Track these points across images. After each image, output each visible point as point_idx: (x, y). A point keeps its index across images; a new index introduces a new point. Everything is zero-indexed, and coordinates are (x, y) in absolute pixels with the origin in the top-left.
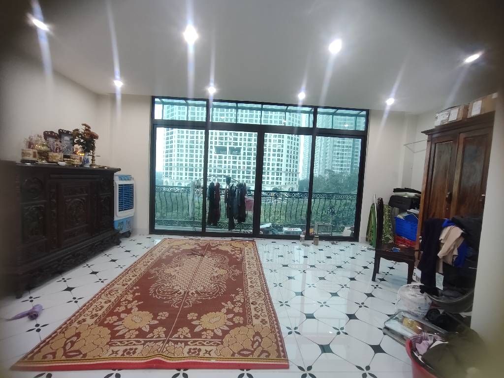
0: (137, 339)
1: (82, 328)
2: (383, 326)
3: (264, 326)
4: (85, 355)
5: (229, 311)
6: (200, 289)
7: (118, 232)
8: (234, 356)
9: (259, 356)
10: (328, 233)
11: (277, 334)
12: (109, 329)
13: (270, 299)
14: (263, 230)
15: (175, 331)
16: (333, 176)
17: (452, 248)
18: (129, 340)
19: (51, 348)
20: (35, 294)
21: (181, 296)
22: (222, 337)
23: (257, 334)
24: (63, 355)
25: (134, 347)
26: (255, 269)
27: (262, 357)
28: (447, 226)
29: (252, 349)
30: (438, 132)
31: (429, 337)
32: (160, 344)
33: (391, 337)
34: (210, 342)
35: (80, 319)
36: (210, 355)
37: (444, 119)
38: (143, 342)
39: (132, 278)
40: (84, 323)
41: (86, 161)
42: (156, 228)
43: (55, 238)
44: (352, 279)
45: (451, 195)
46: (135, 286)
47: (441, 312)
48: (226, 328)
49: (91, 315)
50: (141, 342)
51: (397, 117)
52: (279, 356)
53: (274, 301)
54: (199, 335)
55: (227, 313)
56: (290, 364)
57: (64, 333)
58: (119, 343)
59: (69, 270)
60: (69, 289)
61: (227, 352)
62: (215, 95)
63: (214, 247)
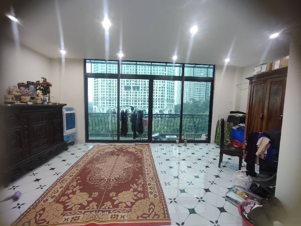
0: (79, 211)
1: (46, 205)
2: (225, 196)
3: (156, 198)
4: (48, 223)
5: (135, 190)
6: (117, 176)
7: (66, 142)
8: (138, 219)
9: (153, 218)
10: (193, 139)
11: (164, 203)
12: (62, 205)
13: (159, 181)
14: (153, 138)
15: (103, 205)
16: (195, 102)
17: (264, 150)
18: (75, 211)
19: (27, 218)
20: (16, 184)
21: (106, 182)
22: (131, 207)
23: (152, 204)
24: (35, 223)
25: (78, 216)
26: (150, 163)
27: (155, 218)
28: (261, 137)
29: (149, 214)
30: (255, 78)
31: (251, 202)
32: (94, 213)
33: (230, 202)
34: (124, 210)
35: (45, 199)
36: (124, 218)
37: (259, 71)
38: (83, 212)
39: (76, 171)
40: (47, 202)
41: (44, 100)
42: (90, 139)
43: (27, 149)
44: (207, 167)
45: (263, 116)
46: (78, 176)
47: (258, 185)
48: (133, 201)
49: (51, 197)
50: (82, 212)
51: (231, 69)
52: (165, 217)
53: (161, 182)
54: (117, 206)
55: (133, 192)
56: (172, 221)
57: (35, 208)
58: (69, 214)
59: (37, 168)
60: (37, 180)
61: (134, 216)
62: (123, 58)
63: (124, 149)
